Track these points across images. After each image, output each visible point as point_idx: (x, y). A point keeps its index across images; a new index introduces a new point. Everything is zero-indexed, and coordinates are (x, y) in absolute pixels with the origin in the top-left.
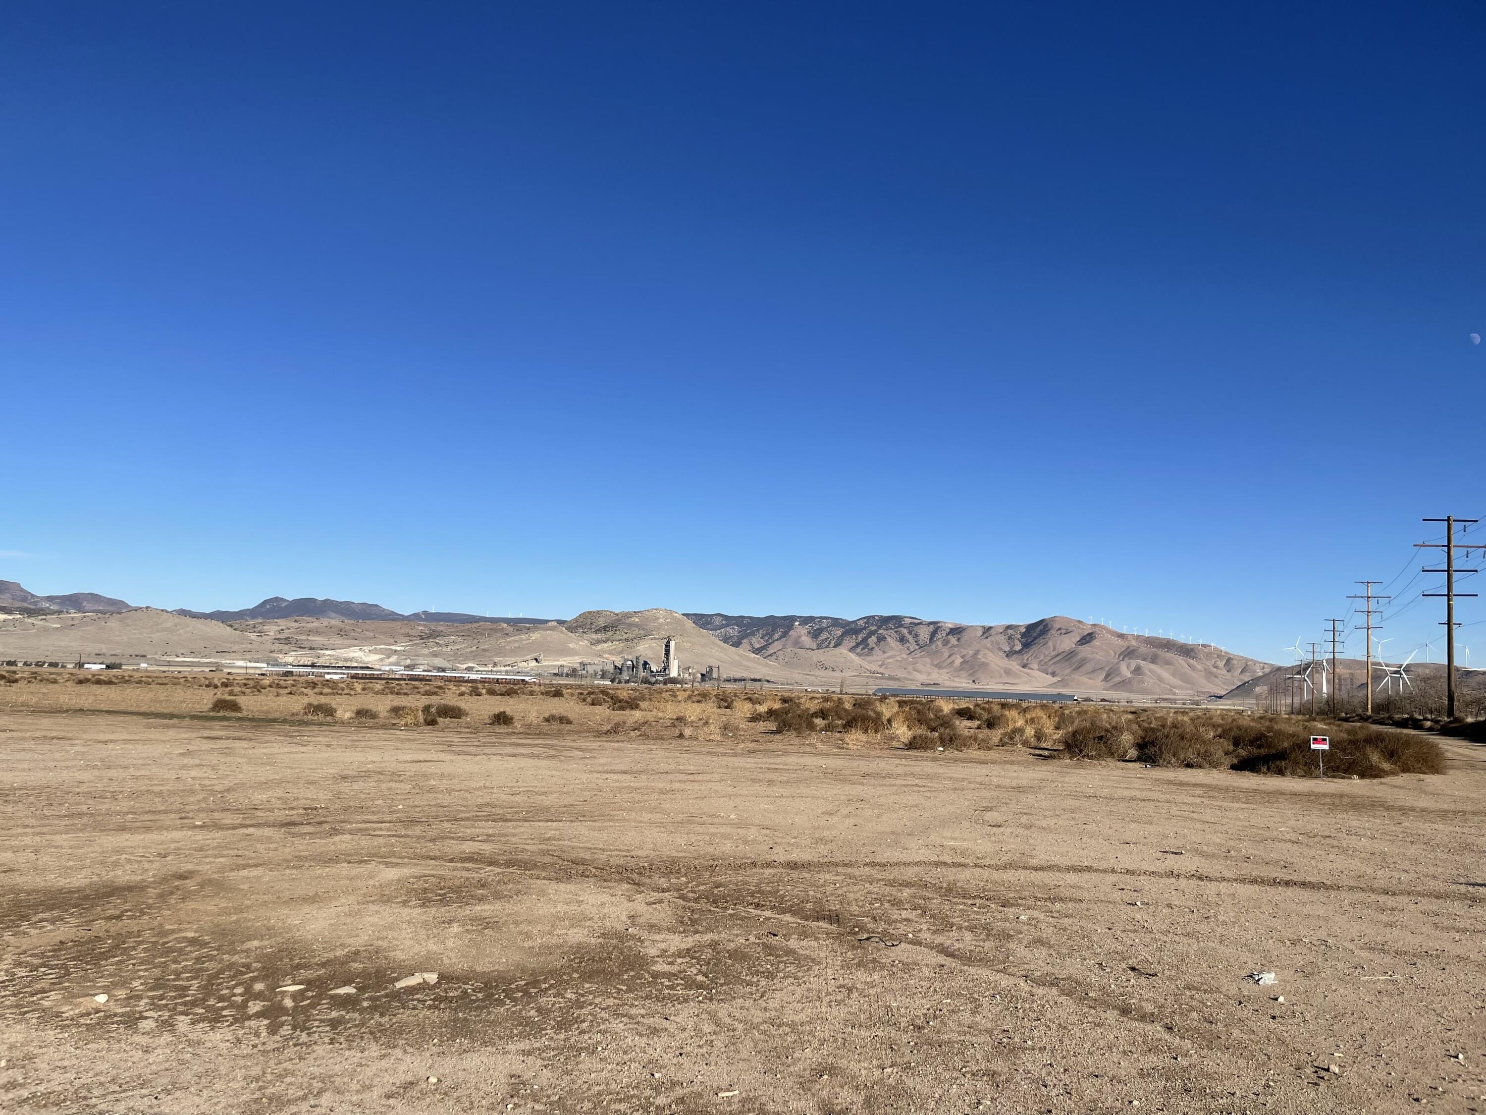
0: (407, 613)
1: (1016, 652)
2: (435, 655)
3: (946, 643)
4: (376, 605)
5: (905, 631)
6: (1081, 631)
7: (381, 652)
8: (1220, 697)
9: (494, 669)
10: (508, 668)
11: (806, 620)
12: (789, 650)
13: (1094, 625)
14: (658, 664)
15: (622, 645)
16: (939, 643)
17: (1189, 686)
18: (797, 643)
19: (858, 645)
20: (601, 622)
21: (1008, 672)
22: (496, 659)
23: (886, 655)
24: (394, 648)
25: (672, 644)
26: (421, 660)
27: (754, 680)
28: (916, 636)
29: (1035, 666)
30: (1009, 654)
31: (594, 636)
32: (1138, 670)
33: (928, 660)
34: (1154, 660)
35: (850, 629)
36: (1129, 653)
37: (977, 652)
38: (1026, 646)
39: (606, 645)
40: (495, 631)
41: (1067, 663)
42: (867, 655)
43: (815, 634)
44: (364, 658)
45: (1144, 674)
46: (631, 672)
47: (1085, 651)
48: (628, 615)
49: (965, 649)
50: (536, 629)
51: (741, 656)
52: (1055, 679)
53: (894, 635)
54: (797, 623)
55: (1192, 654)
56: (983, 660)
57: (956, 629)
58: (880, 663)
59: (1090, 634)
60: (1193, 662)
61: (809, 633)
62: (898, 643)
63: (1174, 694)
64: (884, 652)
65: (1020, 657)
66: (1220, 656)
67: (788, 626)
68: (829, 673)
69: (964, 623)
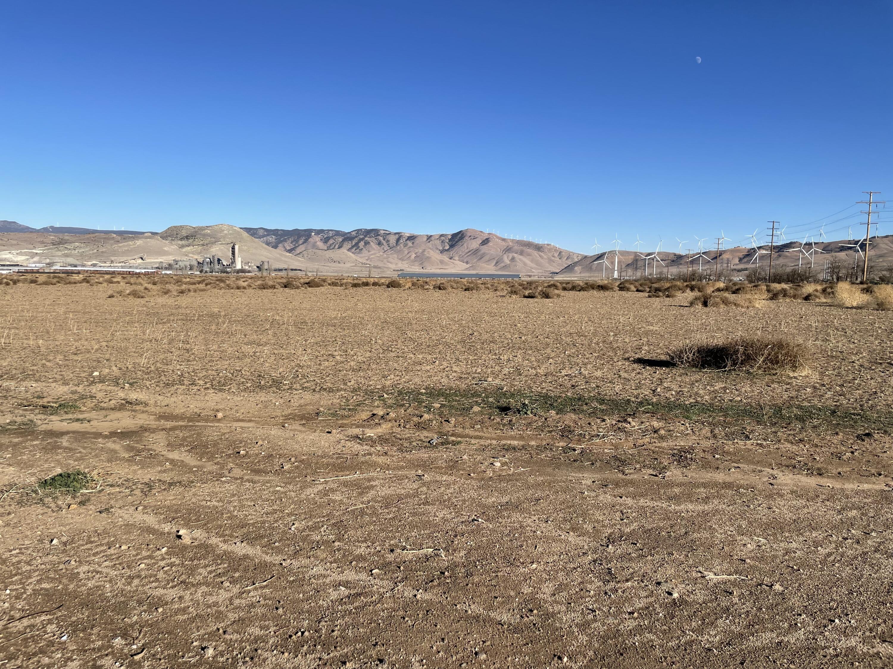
0: (38, 228)
1: (446, 250)
2: (67, 256)
3: (406, 245)
4: (14, 222)
5: (381, 238)
6: (482, 237)
7: (25, 254)
8: (557, 273)
9: (112, 265)
10: (123, 264)
11: (319, 232)
12: (311, 250)
13: (489, 234)
14: (226, 260)
15: (200, 248)
16: (402, 245)
17: (539, 268)
18: (314, 246)
19: (353, 247)
20: (184, 233)
21: (442, 262)
22: (113, 258)
23: (370, 253)
24: (34, 251)
25: (237, 247)
26: (57, 259)
27: (292, 270)
28: (388, 241)
29: (457, 258)
30: (442, 252)
31: (180, 242)
32: (513, 259)
33: (395, 256)
34: (522, 253)
35: (347, 237)
36: (508, 250)
37: (424, 251)
38: (452, 246)
39: (189, 248)
40: (108, 239)
41: (475, 256)
42: (358, 253)
43: (326, 240)
44: (13, 258)
45: (516, 261)
46: (209, 266)
47: (484, 249)
48: (202, 229)
49: (417, 249)
50: (138, 238)
51: (281, 255)
52: (468, 266)
53: (375, 241)
54: (313, 234)
55: (542, 249)
56: (427, 255)
57: (411, 237)
58: (367, 258)
59: (487, 239)
60: (542, 254)
61: (321, 240)
62: (377, 246)
63: (533, 272)
64: (369, 251)
65: (449, 253)
66: (556, 250)
67: (308, 236)
68: (337, 264)
69: (416, 233)
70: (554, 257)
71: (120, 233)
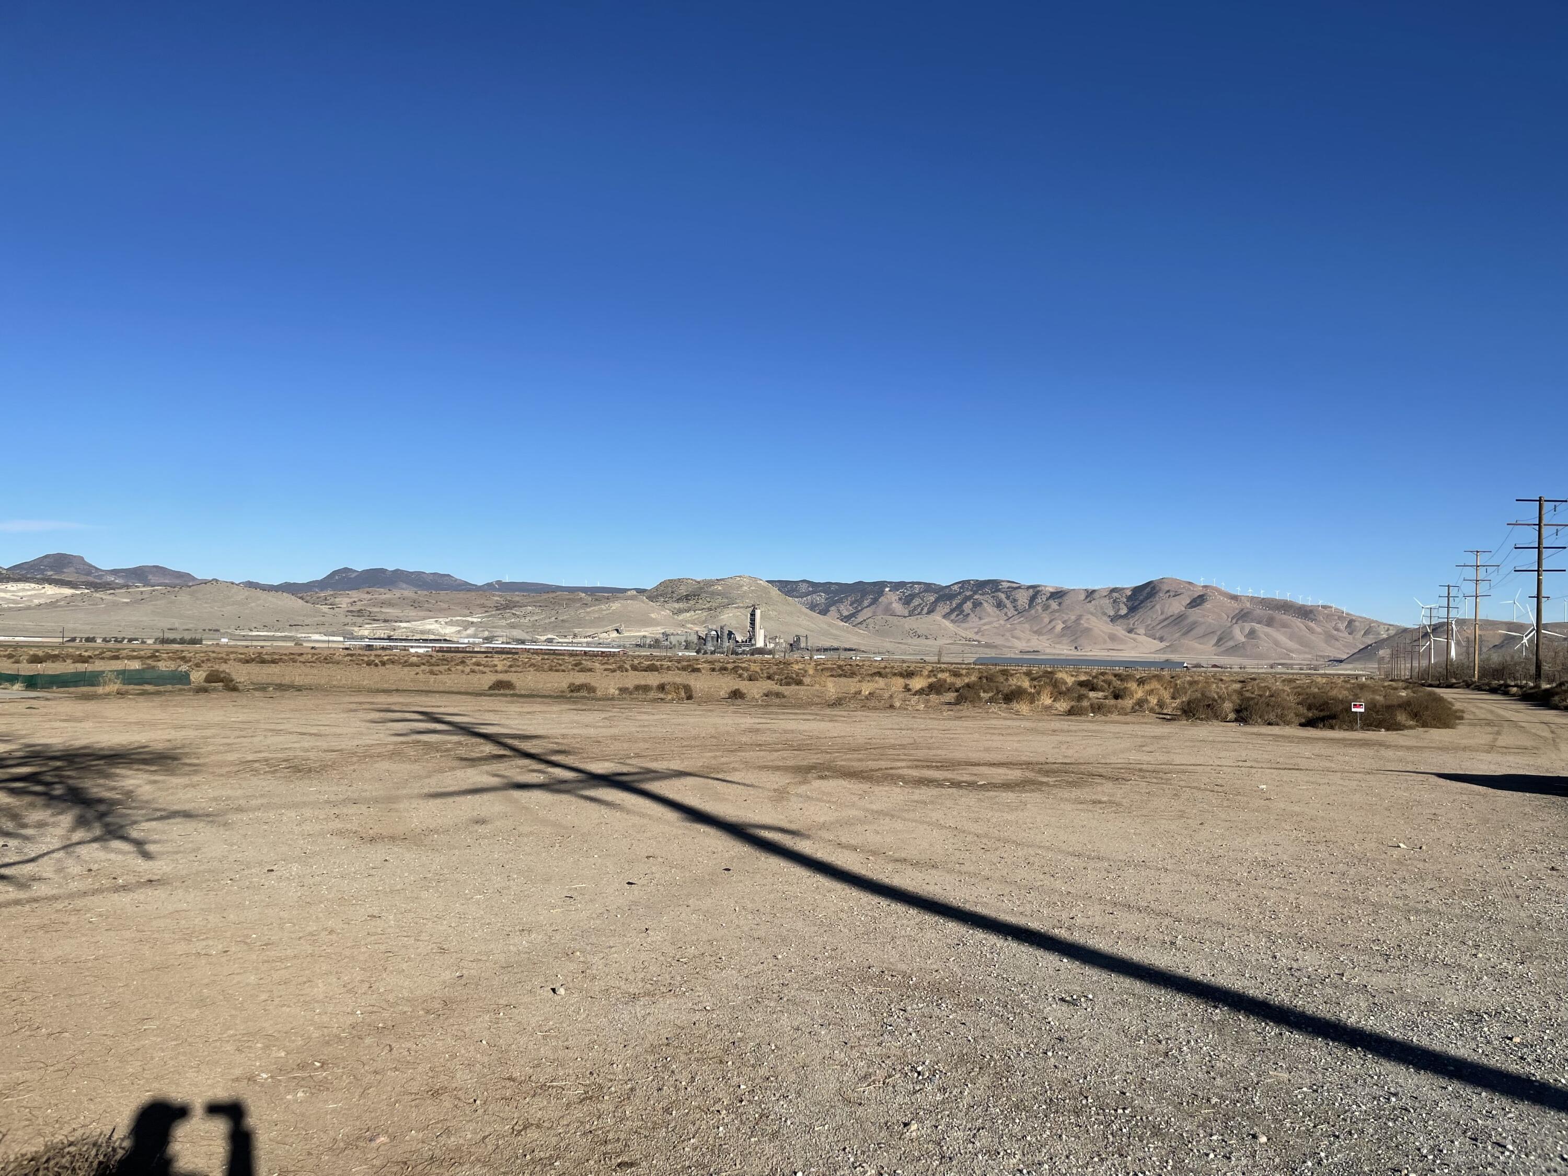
0: (480, 583)
1: (1121, 617)
2: (513, 626)
3: (1046, 608)
4: (449, 575)
5: (1002, 596)
6: (1190, 593)
7: (457, 623)
8: (1341, 661)
9: (574, 641)
10: (589, 640)
11: (897, 586)
12: (880, 617)
13: (1205, 587)
14: (743, 634)
15: (705, 614)
16: (1039, 608)
17: (1307, 650)
18: (888, 611)
19: (952, 611)
20: (683, 590)
21: (1113, 638)
22: (576, 630)
23: (983, 621)
24: (470, 619)
25: (758, 613)
26: (498, 632)
27: (846, 650)
28: (1015, 600)
29: (1142, 631)
30: (1114, 619)
31: (676, 605)
32: (1252, 634)
33: (1027, 626)
34: (1270, 622)
35: (943, 594)
36: (1242, 616)
38: (1132, 609)
39: (688, 614)
40: (574, 600)
41: (1176, 628)
42: (962, 622)
43: (907, 601)
44: (440, 630)
45: (1259, 638)
46: (715, 642)
47: (1195, 614)
48: (710, 583)
49: (1067, 614)
50: (618, 598)
51: (830, 625)
52: (1163, 645)
53: (991, 600)
54: (887, 589)
55: (1311, 616)
56: (1086, 625)
57: (1057, 593)
58: (976, 630)
59: (1201, 597)
60: (1312, 624)
61: (900, 599)
62: (995, 609)
63: (1292, 658)
64: (980, 618)
65: (1126, 621)
66: (1341, 618)
67: (878, 593)
68: (923, 641)
69: (1066, 586)
70: (1337, 630)
71: (592, 591)
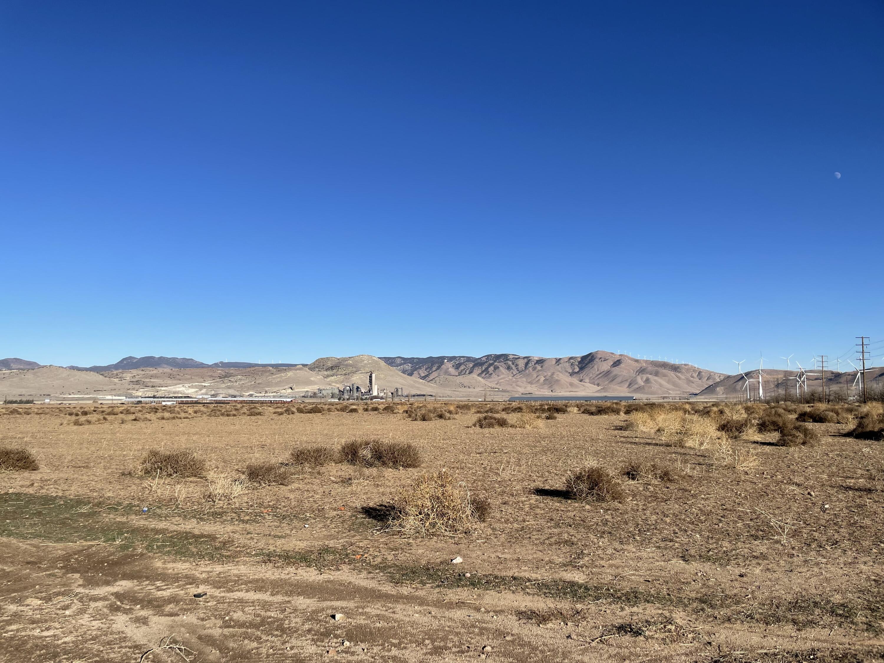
0: (210, 363)
1: (576, 373)
2: (229, 388)
3: (534, 369)
4: (192, 359)
5: (510, 363)
6: (613, 359)
7: (196, 387)
8: (696, 395)
9: (266, 395)
10: (274, 394)
11: (451, 359)
12: (442, 377)
13: (620, 355)
14: (364, 388)
15: (343, 377)
16: (530, 369)
17: (677, 389)
18: (447, 373)
19: (483, 372)
20: (329, 364)
21: (571, 384)
22: (267, 389)
23: (500, 377)
24: (203, 384)
25: (374, 375)
26: (220, 391)
27: (424, 395)
28: (517, 365)
29: (587, 380)
30: (571, 374)
31: (326, 373)
32: (647, 381)
33: (524, 379)
34: (656, 374)
35: (477, 363)
36: (642, 371)
37: (553, 374)
38: (581, 369)
39: (333, 378)
40: (266, 372)
41: (606, 378)
42: (488, 378)
43: (457, 367)
44: (186, 391)
45: (651, 383)
46: (349, 393)
47: (616, 370)
48: (345, 360)
49: (546, 372)
50: (291, 370)
51: (415, 382)
52: (599, 388)
53: (504, 365)
54: (446, 361)
55: (678, 370)
56: (557, 378)
57: (540, 360)
58: (496, 382)
59: (619, 361)
60: (679, 375)
61: (453, 366)
62: (506, 370)
63: (670, 394)
64: (498, 376)
65: (578, 375)
66: (694, 371)
67: (441, 363)
68: (467, 389)
69: (545, 357)
70: (693, 377)
71: (276, 366)
